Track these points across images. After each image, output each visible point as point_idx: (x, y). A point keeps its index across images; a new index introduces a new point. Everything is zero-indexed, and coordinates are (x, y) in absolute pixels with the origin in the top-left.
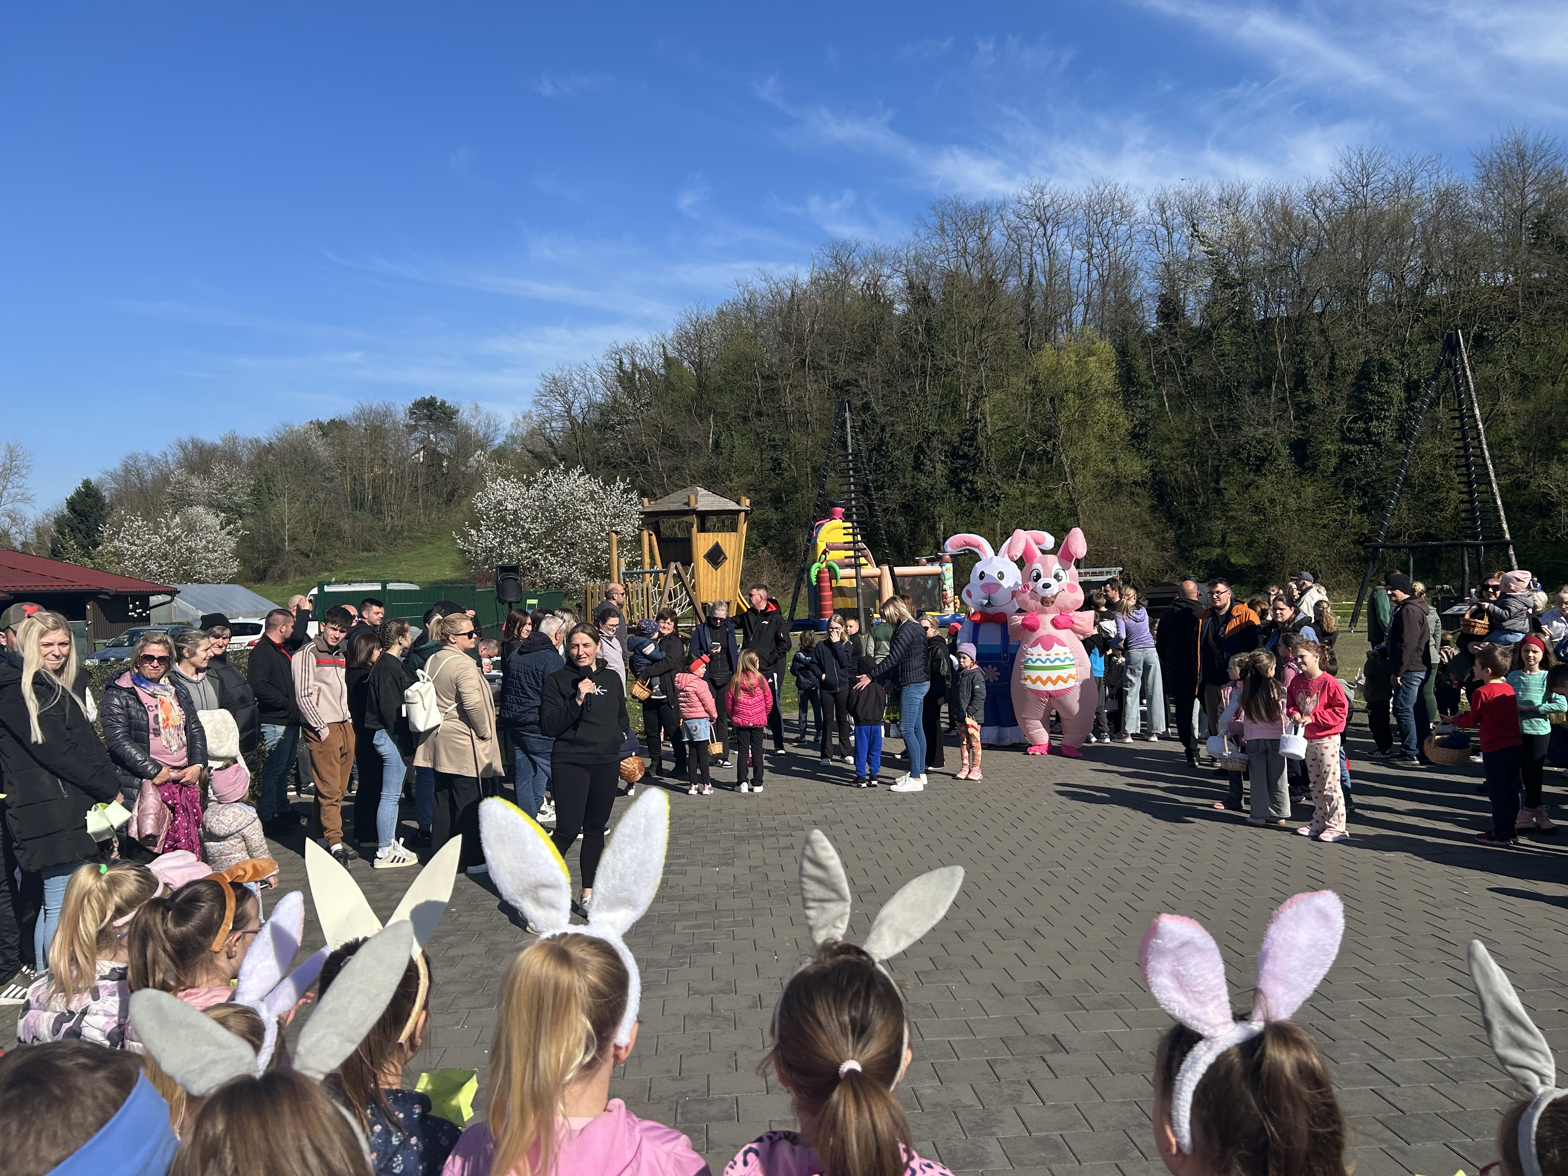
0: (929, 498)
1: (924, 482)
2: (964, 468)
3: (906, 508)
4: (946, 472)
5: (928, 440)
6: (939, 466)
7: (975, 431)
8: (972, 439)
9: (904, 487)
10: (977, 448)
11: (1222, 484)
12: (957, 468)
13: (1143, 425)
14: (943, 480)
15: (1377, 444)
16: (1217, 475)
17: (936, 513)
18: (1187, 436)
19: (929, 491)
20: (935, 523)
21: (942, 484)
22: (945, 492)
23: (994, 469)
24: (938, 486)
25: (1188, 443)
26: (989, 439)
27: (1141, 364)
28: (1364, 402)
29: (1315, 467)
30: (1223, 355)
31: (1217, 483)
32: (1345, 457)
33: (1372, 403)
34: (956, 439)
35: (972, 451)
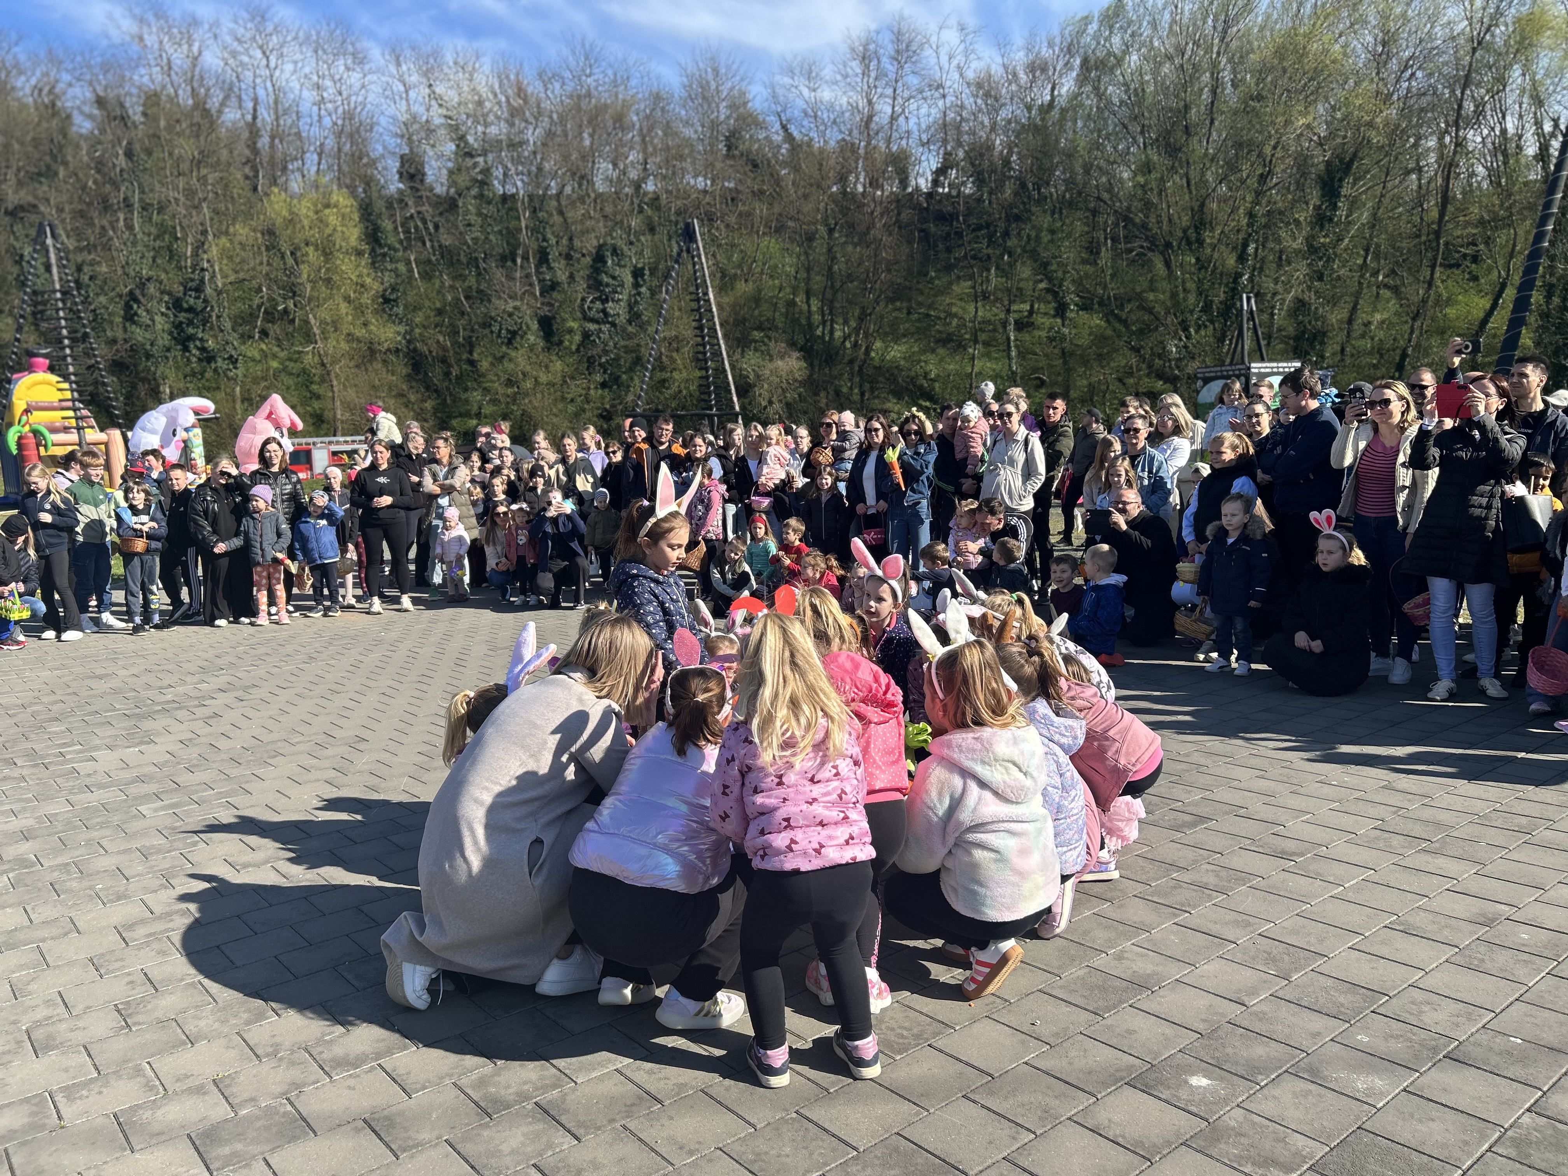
0: (148, 356)
1: (139, 335)
2: (190, 323)
3: (118, 367)
4: (167, 327)
5: (142, 285)
6: (158, 318)
7: (202, 281)
8: (199, 289)
9: (114, 341)
10: (205, 301)
11: (476, 356)
12: (181, 323)
13: (394, 289)
14: (166, 336)
15: (613, 324)
16: (471, 346)
17: (158, 373)
18: (438, 305)
19: (148, 347)
20: (158, 386)
21: (164, 340)
22: (168, 350)
23: (228, 325)
24: (160, 342)
25: (440, 312)
26: (219, 293)
27: (387, 224)
28: (600, 283)
29: (561, 342)
30: (469, 225)
31: (471, 353)
32: (586, 335)
33: (607, 285)
34: (178, 290)
35: (200, 305)
